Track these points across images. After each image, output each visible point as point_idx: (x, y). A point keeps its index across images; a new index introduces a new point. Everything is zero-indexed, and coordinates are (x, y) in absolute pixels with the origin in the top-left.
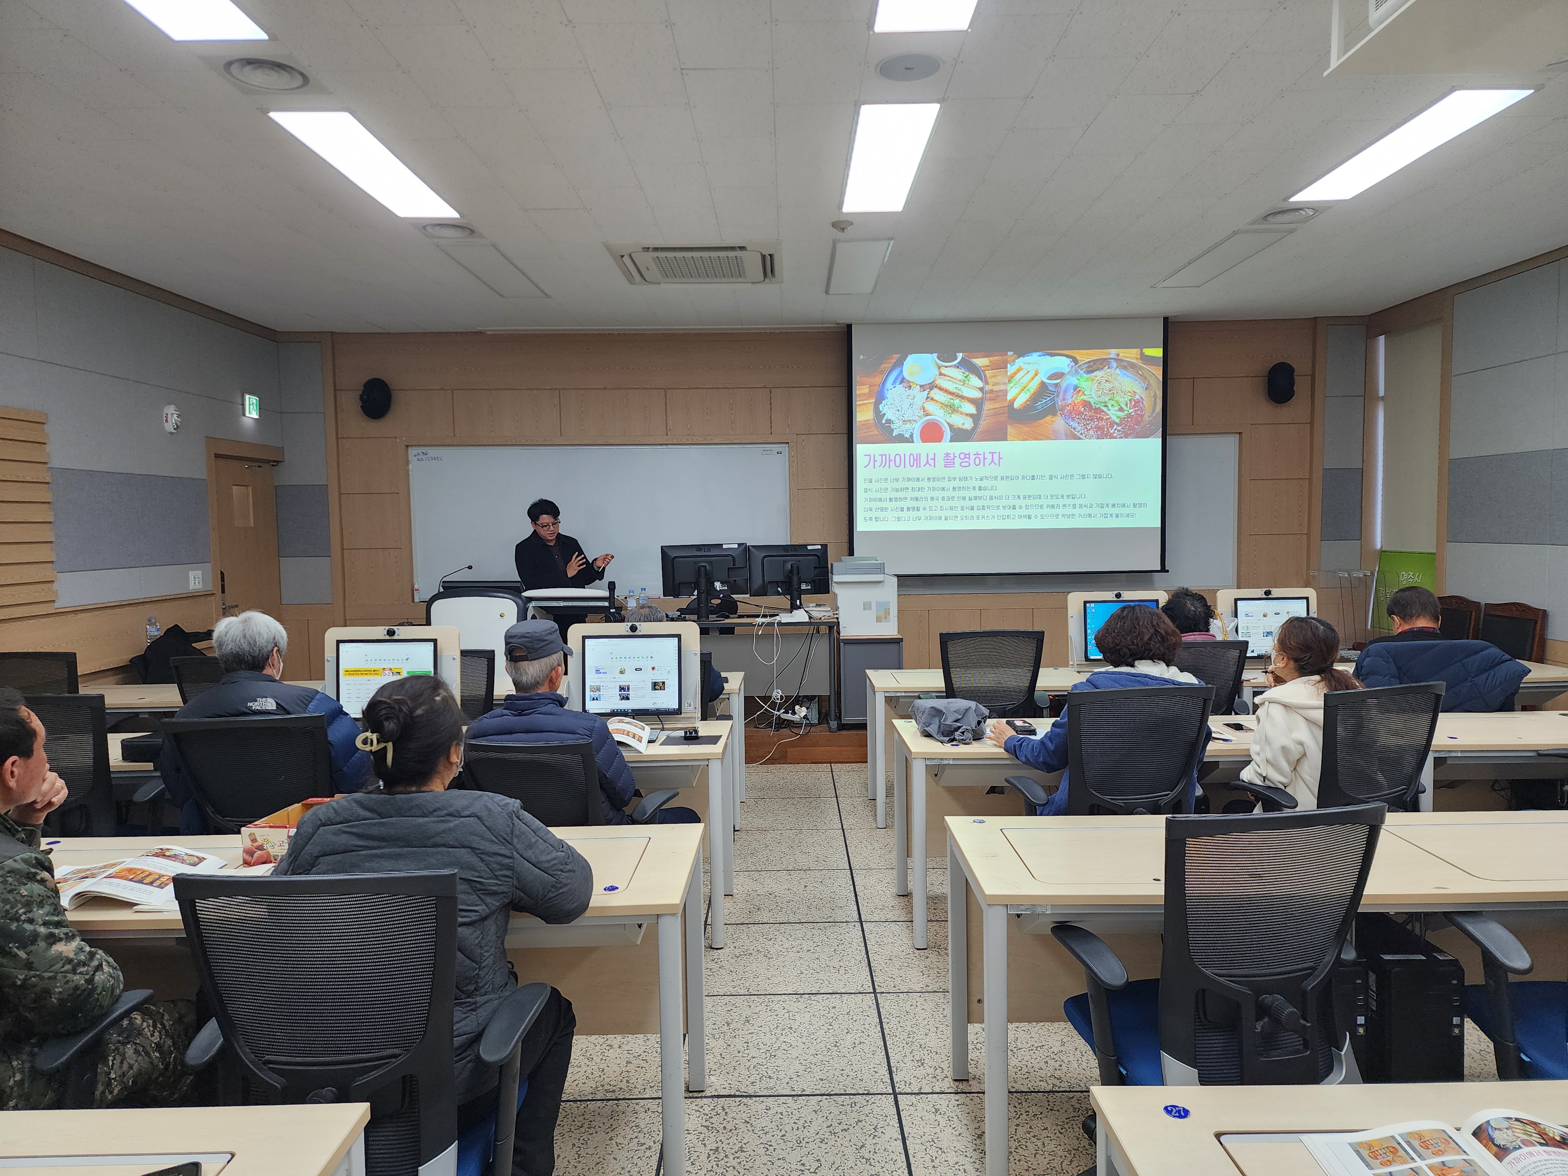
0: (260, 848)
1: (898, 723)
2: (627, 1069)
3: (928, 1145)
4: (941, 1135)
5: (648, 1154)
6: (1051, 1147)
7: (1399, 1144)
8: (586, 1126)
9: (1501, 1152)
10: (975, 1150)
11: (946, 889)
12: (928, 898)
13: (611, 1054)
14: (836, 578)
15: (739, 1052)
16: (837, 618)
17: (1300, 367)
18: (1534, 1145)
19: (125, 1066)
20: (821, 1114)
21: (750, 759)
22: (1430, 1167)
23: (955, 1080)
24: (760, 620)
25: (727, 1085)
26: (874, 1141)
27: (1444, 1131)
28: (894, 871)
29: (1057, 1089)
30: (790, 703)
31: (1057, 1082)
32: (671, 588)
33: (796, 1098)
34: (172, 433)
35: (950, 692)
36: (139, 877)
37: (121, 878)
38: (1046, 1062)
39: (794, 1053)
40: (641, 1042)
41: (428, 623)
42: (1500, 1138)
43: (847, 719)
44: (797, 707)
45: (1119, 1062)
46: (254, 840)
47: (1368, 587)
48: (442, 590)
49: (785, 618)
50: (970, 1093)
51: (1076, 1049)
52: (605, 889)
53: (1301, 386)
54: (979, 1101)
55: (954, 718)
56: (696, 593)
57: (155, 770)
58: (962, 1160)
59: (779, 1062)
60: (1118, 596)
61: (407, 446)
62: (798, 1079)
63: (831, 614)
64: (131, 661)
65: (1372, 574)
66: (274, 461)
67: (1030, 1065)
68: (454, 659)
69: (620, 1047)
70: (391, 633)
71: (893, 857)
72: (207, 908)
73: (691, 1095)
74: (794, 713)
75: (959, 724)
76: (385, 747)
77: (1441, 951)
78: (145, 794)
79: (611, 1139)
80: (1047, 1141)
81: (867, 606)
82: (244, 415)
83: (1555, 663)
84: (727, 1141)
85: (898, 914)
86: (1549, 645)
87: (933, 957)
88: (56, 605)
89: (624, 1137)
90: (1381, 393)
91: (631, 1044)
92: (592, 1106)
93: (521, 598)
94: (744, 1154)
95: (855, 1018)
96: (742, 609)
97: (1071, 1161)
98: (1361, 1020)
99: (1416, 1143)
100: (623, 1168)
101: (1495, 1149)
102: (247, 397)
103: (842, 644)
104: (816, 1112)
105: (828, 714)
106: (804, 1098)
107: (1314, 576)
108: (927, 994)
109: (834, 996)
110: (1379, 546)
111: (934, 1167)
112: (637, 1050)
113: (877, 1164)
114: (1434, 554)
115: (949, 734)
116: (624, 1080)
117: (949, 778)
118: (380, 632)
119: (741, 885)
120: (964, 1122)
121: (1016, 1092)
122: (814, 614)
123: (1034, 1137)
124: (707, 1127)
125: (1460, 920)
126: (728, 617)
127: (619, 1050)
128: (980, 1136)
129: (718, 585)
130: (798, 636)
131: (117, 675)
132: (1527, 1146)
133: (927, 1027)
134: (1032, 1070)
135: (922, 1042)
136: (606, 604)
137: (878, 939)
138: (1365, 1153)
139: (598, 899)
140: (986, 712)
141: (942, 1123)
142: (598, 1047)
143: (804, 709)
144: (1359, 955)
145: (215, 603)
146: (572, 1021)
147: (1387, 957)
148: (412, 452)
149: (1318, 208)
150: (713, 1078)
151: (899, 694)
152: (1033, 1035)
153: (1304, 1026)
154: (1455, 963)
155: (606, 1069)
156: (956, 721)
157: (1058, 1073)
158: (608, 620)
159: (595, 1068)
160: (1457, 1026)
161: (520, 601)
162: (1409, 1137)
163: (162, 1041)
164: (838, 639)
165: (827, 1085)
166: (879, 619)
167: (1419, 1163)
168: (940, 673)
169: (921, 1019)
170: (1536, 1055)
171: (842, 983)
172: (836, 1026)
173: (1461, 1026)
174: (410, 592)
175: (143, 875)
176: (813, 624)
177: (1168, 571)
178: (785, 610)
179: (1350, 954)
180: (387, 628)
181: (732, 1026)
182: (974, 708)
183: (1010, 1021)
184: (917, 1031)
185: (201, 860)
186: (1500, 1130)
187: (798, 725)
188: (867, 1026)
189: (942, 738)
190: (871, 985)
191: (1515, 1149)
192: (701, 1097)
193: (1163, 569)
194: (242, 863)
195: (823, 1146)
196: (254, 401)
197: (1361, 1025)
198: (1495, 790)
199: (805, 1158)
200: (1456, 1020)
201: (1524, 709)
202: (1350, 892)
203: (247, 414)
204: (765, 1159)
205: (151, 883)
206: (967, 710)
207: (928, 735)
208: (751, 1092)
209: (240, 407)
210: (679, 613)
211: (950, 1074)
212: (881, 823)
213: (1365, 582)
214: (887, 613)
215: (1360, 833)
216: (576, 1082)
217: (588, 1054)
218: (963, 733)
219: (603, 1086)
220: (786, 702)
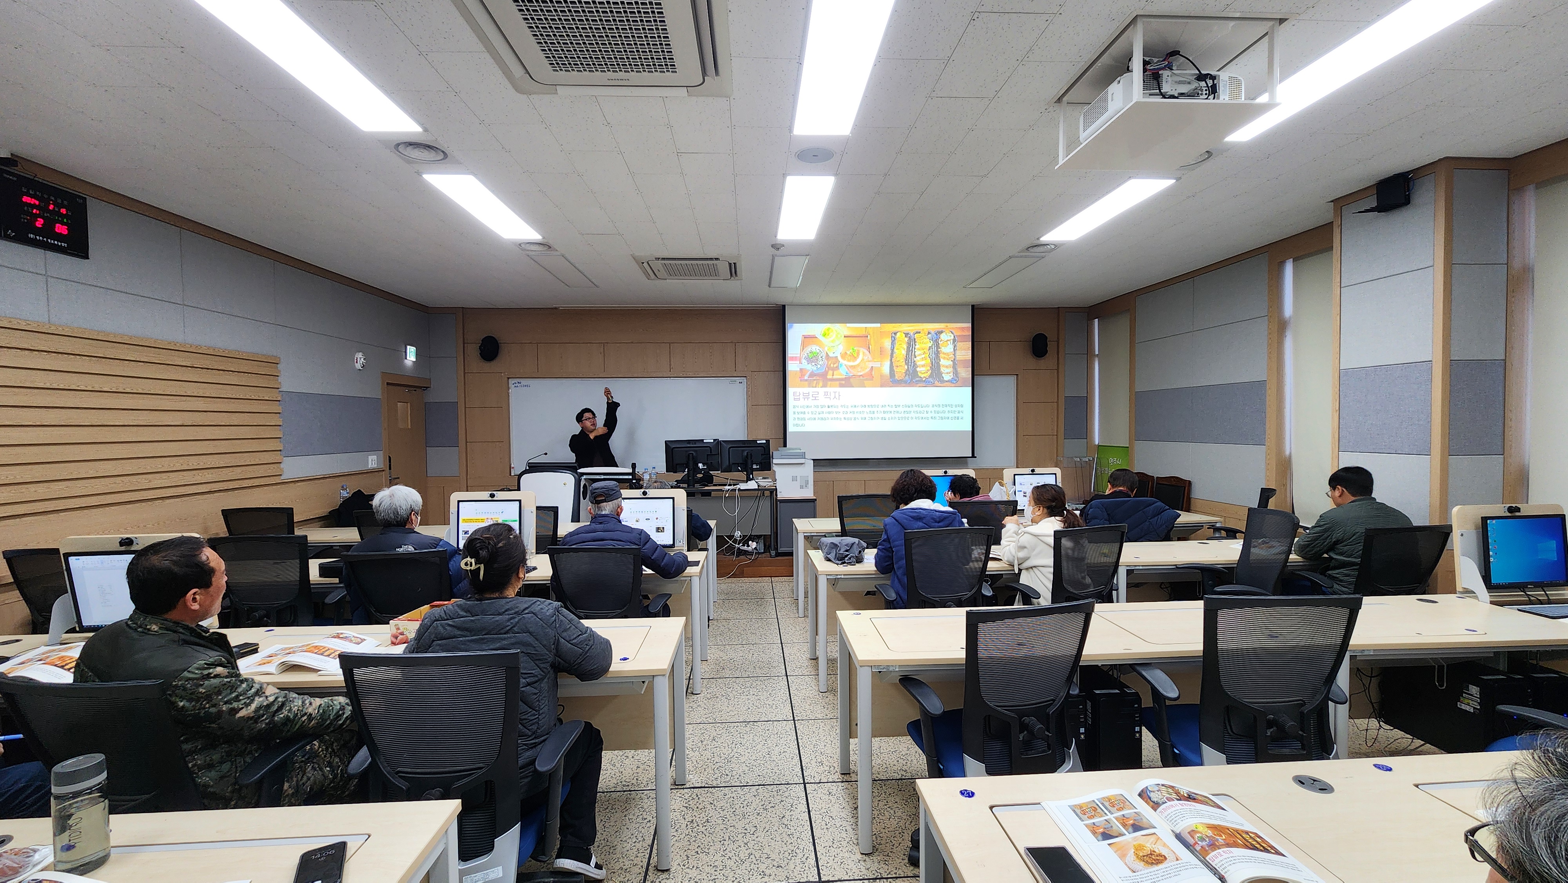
0: (402, 634)
1: (811, 552)
2: (637, 771)
3: (824, 815)
4: (832, 808)
5: (648, 825)
6: (899, 814)
7: (1097, 805)
8: (610, 808)
9: (1155, 806)
10: (853, 817)
11: (837, 655)
12: (828, 660)
13: (627, 762)
14: (775, 461)
15: (708, 759)
16: (776, 486)
17: (1050, 336)
18: (1174, 800)
19: (305, 778)
20: (758, 798)
21: (720, 575)
22: (1116, 818)
23: (842, 774)
24: (727, 487)
25: (699, 781)
26: (791, 813)
27: (1122, 795)
28: (808, 644)
29: (904, 777)
30: (745, 540)
31: (904, 773)
32: (671, 466)
33: (743, 788)
34: (360, 370)
35: (844, 533)
36: (321, 652)
37: (309, 652)
38: (898, 761)
39: (743, 759)
40: (646, 754)
41: (519, 489)
42: (1155, 797)
43: (781, 550)
44: (750, 542)
45: (939, 761)
46: (398, 629)
47: (1091, 468)
48: (528, 468)
49: (743, 486)
50: (850, 782)
51: (916, 752)
52: (621, 660)
53: (1051, 347)
54: (856, 786)
55: (845, 549)
56: (686, 470)
57: (340, 583)
58: (844, 823)
59: (733, 765)
60: (946, 472)
61: (509, 378)
62: (745, 776)
63: (772, 484)
64: (329, 513)
65: (1094, 459)
66: (424, 387)
67: (888, 763)
68: (532, 512)
69: (633, 757)
70: (492, 496)
71: (808, 636)
72: (359, 673)
73: (677, 787)
74: (748, 546)
75: (848, 553)
76: (479, 568)
77: (1128, 687)
78: (331, 599)
79: (625, 816)
80: (897, 810)
81: (794, 479)
82: (406, 359)
83: (1196, 512)
84: (699, 816)
85: (810, 670)
86: (1192, 501)
87: (831, 697)
88: (282, 478)
89: (634, 815)
90: (1097, 353)
91: (640, 755)
92: (614, 795)
93: (577, 473)
94: (709, 824)
95: (781, 736)
96: (716, 480)
97: (911, 822)
98: (1082, 730)
99: (1107, 804)
100: (632, 834)
101: (1152, 803)
102: (408, 347)
103: (778, 503)
104: (755, 796)
105: (770, 546)
106: (748, 787)
107: (1060, 460)
108: (826, 720)
109: (768, 723)
110: (1097, 443)
111: (827, 828)
112: (644, 759)
113: (792, 828)
114: (1128, 447)
115: (841, 559)
116: (635, 779)
117: (841, 586)
118: (485, 495)
119: (713, 654)
120: (846, 800)
121: (878, 780)
122: (761, 484)
123: (889, 807)
124: (686, 807)
125: (1138, 668)
126: (708, 486)
127: (632, 759)
128: (856, 808)
129: (700, 465)
130: (750, 497)
131: (320, 521)
132: (1169, 801)
133: (826, 741)
134: (889, 766)
135: (822, 750)
136: (631, 477)
137: (797, 687)
138: (1078, 811)
139: (616, 666)
140: (865, 545)
141: (833, 801)
142: (619, 757)
143: (755, 543)
144: (1080, 692)
145: (384, 477)
146: (601, 741)
147: (1097, 692)
148: (511, 381)
149: (1057, 246)
150: (691, 776)
151: (813, 534)
152: (890, 744)
153: (1048, 735)
154: (1137, 694)
155: (624, 772)
156: (847, 551)
157: (905, 768)
158: (631, 488)
159: (617, 771)
160: (1137, 732)
161: (576, 475)
162: (1103, 800)
163: (332, 760)
164: (776, 499)
165: (763, 779)
166: (802, 487)
167: (1110, 816)
168: (837, 521)
169: (822, 736)
170: (1181, 748)
171: (774, 715)
172: (769, 742)
173: (1140, 732)
174: (509, 469)
175: (324, 650)
176: (761, 490)
177: (976, 457)
178: (743, 481)
179: (1075, 691)
180: (490, 492)
181: (704, 743)
182: (857, 543)
183: (874, 736)
184: (819, 744)
185: (363, 640)
186: (1154, 792)
187: (751, 553)
188: (788, 741)
189: (837, 562)
190: (792, 715)
191: (1164, 803)
192: (683, 788)
193: (973, 456)
194: (390, 643)
195: (759, 817)
196: (413, 350)
197: (1082, 733)
198: (1162, 588)
199: (747, 825)
200: (1137, 729)
201: (1179, 539)
202: (1075, 652)
203: (408, 358)
204: (722, 827)
205: (329, 656)
206: (853, 544)
207: (829, 560)
208: (715, 785)
209: (404, 353)
210: (676, 483)
211: (838, 768)
212: (801, 614)
213: (1090, 464)
214: (807, 483)
215: (1081, 617)
216: (605, 780)
217: (613, 762)
218: (850, 558)
219: (621, 782)
220: (743, 539)
